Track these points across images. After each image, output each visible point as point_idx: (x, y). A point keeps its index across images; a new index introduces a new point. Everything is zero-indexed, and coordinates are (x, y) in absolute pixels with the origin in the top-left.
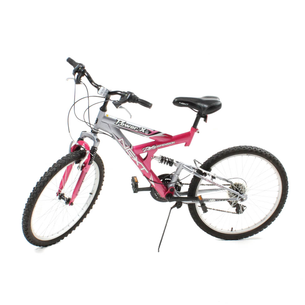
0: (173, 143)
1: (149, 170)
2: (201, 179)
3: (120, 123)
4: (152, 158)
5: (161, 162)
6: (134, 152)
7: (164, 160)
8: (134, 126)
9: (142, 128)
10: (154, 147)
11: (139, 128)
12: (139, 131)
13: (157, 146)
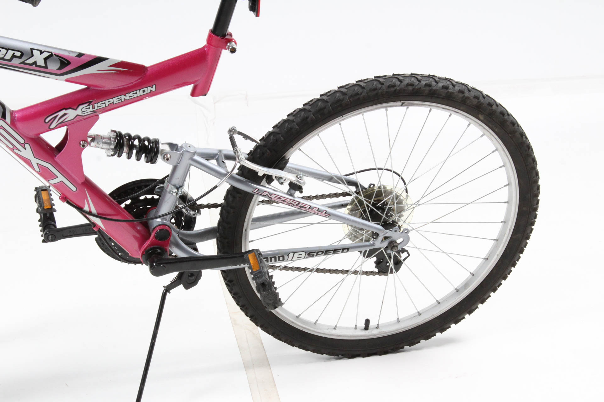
0: (148, 90)
1: (80, 182)
2: (255, 196)
4: (84, 146)
5: (117, 154)
6: (18, 130)
7: (127, 146)
8: (5, 47)
9: (33, 50)
10: (85, 109)
11: (23, 52)
12: (25, 62)
13: (96, 105)
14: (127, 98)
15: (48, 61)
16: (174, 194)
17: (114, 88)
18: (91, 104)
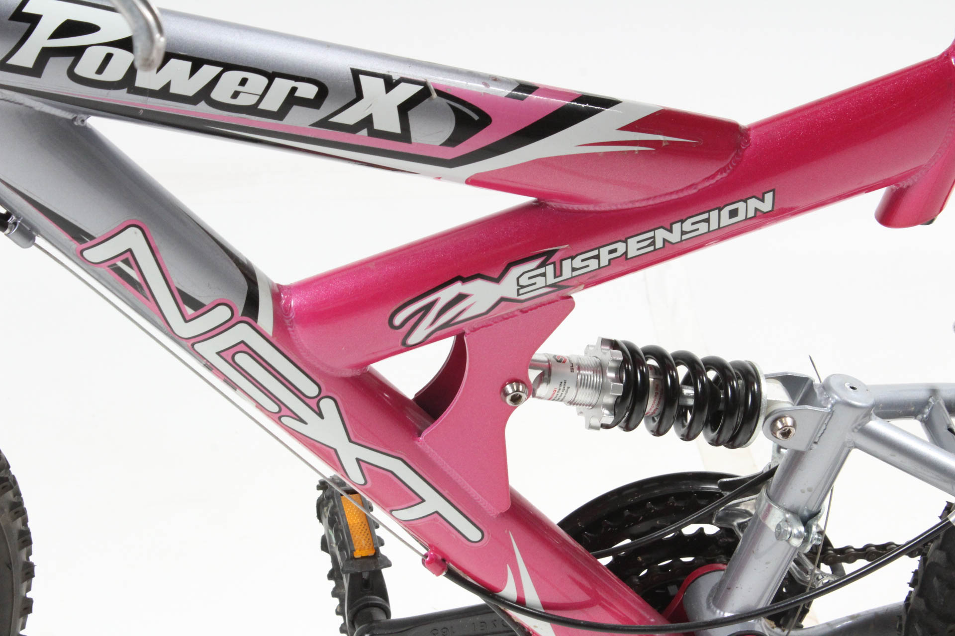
0: (748, 208)
1: (494, 508)
3: (78, 52)
4: (516, 399)
5: (622, 423)
6: (300, 357)
7: (657, 393)
8: (262, 68)
9: (362, 77)
10: (530, 278)
11: (327, 84)
12: (335, 119)
13: (567, 264)
14: (674, 237)
15: (412, 114)
16: (796, 542)
17: (630, 206)
18: (551, 260)
